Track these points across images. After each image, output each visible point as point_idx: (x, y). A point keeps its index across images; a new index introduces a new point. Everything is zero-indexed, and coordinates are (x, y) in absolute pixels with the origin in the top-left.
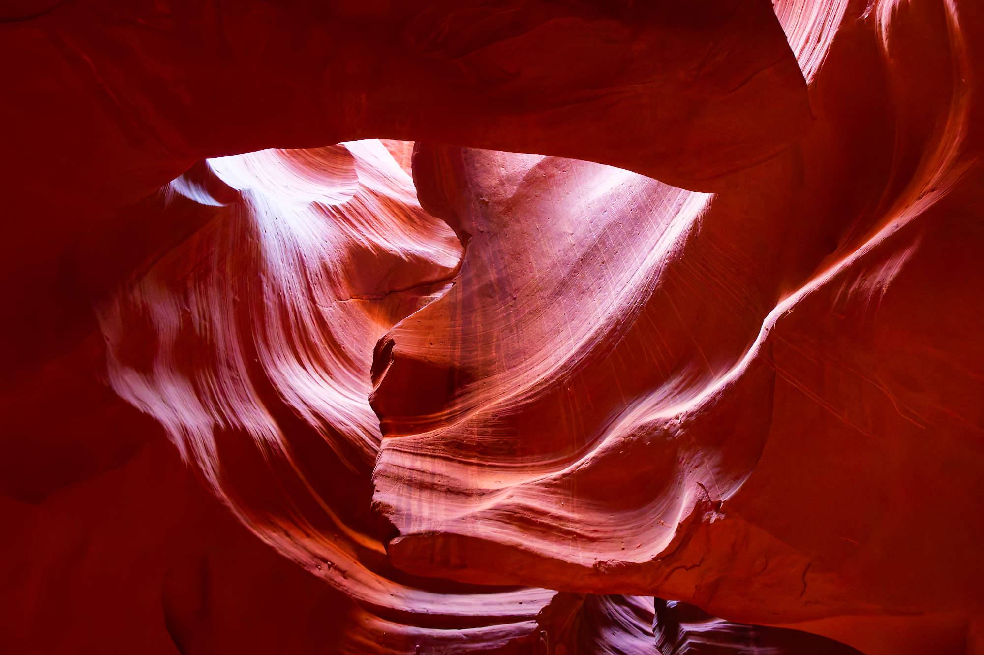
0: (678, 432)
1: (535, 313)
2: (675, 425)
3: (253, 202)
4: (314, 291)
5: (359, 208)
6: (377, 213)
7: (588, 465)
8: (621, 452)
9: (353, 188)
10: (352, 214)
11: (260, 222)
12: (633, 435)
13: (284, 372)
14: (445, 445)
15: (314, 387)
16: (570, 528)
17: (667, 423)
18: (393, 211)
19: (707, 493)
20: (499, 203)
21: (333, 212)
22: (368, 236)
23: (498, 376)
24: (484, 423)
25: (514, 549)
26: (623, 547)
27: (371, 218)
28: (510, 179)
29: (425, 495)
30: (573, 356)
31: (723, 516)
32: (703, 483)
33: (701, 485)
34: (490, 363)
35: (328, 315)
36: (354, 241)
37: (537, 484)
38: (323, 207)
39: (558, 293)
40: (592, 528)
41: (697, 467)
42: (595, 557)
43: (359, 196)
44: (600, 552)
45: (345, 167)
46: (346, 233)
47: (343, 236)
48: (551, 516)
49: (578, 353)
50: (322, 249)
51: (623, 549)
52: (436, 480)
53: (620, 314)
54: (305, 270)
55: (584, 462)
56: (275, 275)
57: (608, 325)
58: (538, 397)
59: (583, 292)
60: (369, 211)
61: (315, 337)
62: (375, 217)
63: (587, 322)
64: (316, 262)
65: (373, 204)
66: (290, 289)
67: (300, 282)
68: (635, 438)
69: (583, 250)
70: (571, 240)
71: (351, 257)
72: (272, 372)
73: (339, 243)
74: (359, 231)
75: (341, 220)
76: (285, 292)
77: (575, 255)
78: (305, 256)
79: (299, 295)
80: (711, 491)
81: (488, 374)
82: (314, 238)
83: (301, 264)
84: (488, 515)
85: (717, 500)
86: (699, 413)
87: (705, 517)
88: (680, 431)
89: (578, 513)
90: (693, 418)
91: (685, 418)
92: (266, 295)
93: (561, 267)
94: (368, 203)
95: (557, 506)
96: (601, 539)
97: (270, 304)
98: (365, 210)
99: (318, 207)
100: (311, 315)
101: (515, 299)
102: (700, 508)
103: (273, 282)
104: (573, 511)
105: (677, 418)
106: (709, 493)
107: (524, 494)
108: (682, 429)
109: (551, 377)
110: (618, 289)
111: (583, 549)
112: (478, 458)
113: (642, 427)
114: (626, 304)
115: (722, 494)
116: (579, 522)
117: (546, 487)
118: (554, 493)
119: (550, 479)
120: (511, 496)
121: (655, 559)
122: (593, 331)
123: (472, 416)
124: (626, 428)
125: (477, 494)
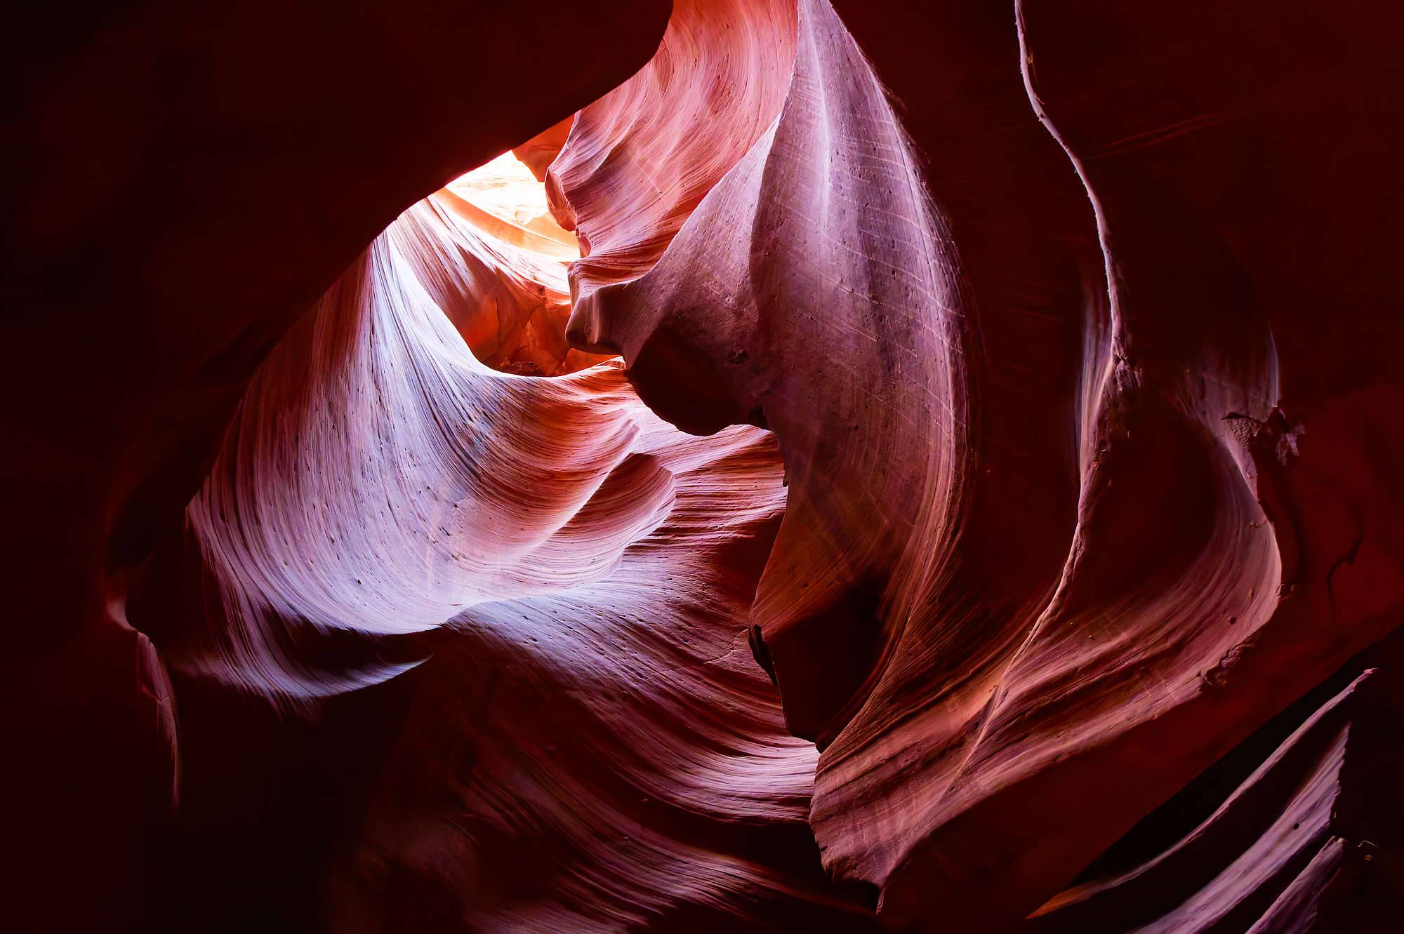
0: (1136, 376)
1: (890, 419)
2: (1125, 371)
3: (479, 622)
4: (688, 650)
5: (692, 503)
6: (721, 488)
7: (1083, 547)
8: (1110, 482)
9: (672, 488)
10: (689, 519)
11: (509, 635)
12: (1101, 445)
13: (702, 784)
14: (892, 702)
15: (769, 767)
16: (1127, 664)
17: (1115, 381)
18: (743, 468)
19: (1247, 417)
20: (755, 338)
21: (660, 538)
22: (726, 525)
23: (909, 545)
25: (1051, 770)
26: (1229, 619)
27: (717, 501)
28: (741, 301)
29: (897, 799)
30: (956, 424)
31: (1301, 429)
32: (1230, 409)
33: (1232, 416)
34: (886, 540)
35: (733, 662)
36: (713, 546)
37: (1034, 643)
38: (641, 545)
39: (890, 366)
40: (1160, 634)
41: (1203, 397)
42: (1196, 671)
43: (685, 490)
44: (1199, 658)
45: (651, 475)
46: (693, 547)
47: (694, 554)
48: (1082, 671)
49: (958, 415)
50: (669, 593)
51: (1233, 621)
52: (902, 764)
53: (953, 309)
54: (654, 637)
55: (1076, 548)
56: (594, 676)
57: (953, 340)
58: (963, 523)
59: (909, 332)
60: (709, 496)
62: (724, 495)
63: (938, 362)
64: (668, 614)
65: (710, 484)
66: (641, 676)
67: (656, 657)
68: (1109, 446)
69: (865, 285)
70: (847, 289)
71: (720, 568)
72: (685, 797)
73: (691, 566)
74: (711, 530)
75: (677, 538)
76: (634, 685)
77: (863, 300)
78: (641, 620)
79: (664, 673)
80: (1249, 410)
81: (897, 555)
82: (648, 589)
83: (641, 635)
84: (985, 752)
85: (1270, 411)
86: (1126, 320)
87: (1282, 455)
88: (1136, 373)
89: (1124, 630)
90: (1129, 337)
91: (1122, 350)
92: (598, 711)
93: (865, 332)
94: (700, 488)
95: (1086, 648)
96: (1188, 637)
97: (615, 717)
98: (701, 500)
99: (636, 550)
100: (705, 683)
101: (857, 427)
102: (1259, 449)
103: (598, 687)
104: (1116, 634)
105: (1117, 360)
106: (1251, 416)
107: (1024, 674)
108: (1136, 368)
109: (957, 477)
110: (929, 284)
111: (1170, 677)
112: (954, 677)
113: (1101, 422)
114: (946, 291)
115: (1268, 396)
116: (1134, 641)
117: (1050, 636)
118: (1070, 631)
119: (1047, 618)
120: (1005, 695)
121: (1284, 592)
122: (949, 365)
123: (908, 629)
124: (1088, 444)
125: (968, 732)
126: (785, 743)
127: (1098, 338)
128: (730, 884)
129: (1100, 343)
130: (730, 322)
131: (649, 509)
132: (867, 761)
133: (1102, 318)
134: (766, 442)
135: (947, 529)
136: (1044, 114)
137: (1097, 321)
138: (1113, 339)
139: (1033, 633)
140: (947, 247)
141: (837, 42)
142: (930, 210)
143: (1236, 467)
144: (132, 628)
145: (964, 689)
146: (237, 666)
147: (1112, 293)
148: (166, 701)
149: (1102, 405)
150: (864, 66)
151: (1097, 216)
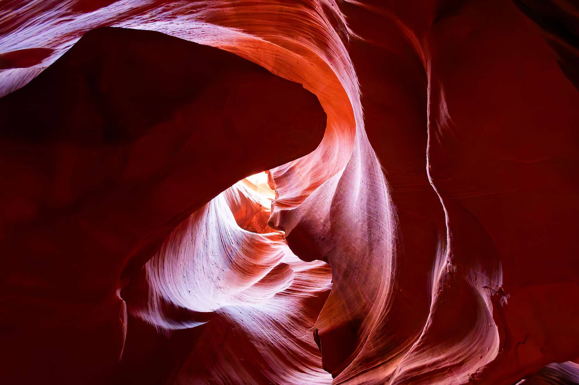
0: (454, 268)
1: (369, 267)
2: (450, 266)
3: (226, 312)
4: (291, 333)
5: (299, 282)
6: (309, 279)
7: (431, 322)
8: (442, 301)
9: (293, 276)
10: (297, 287)
11: (236, 318)
12: (440, 289)
13: (290, 381)
15: (313, 379)
16: (443, 366)
17: (447, 269)
18: (317, 273)
19: (491, 288)
20: (328, 234)
21: (287, 292)
22: (309, 291)
23: (371, 311)
24: (374, 339)
26: (480, 356)
27: (307, 283)
28: (326, 221)
30: (392, 273)
31: (509, 295)
32: (485, 285)
33: (485, 287)
34: (364, 307)
35: (305, 339)
36: (304, 298)
37: (412, 353)
38: (281, 294)
39: (371, 250)
40: (456, 357)
41: (476, 279)
42: (468, 373)
43: (296, 278)
44: (469, 368)
45: (287, 271)
46: (297, 297)
47: (297, 299)
48: (428, 366)
49: (393, 270)
50: (287, 311)
51: (481, 357)
53: (395, 236)
54: (281, 326)
55: (429, 322)
56: (260, 336)
57: (394, 246)
58: (391, 305)
59: (379, 241)
60: (305, 281)
61: (303, 353)
62: (309, 281)
63: (388, 252)
64: (286, 319)
65: (305, 277)
66: (275, 339)
67: (280, 333)
68: (442, 289)
69: (366, 223)
70: (360, 223)
71: (305, 306)
73: (296, 303)
74: (304, 292)
75: (292, 293)
76: (272, 342)
77: (365, 228)
78: (277, 320)
79: (282, 339)
80: (492, 286)
81: (366, 313)
82: (281, 309)
83: (277, 325)
85: (499, 288)
86: (452, 250)
87: (502, 303)
88: (454, 267)
89: (443, 353)
90: (453, 255)
91: (450, 259)
92: (259, 349)
93: (364, 238)
94: (302, 278)
95: (429, 358)
96: (466, 360)
97: (264, 352)
98: (302, 282)
99: (279, 295)
100: (295, 344)
101: (358, 268)
102: (495, 300)
103: (260, 340)
104: (440, 355)
105: (448, 262)
106: (492, 288)
107: (408, 364)
108: (454, 266)
109: (390, 291)
110: (387, 226)
111: (458, 373)
112: (381, 360)
113: (441, 281)
114: (393, 230)
115: (498, 283)
116: (446, 358)
117: (417, 351)
118: (423, 351)
119: (416, 345)
120: (400, 369)
121: (500, 351)
122: (391, 254)
123: (368, 339)
124: (435, 288)
125: (386, 381)
126: (319, 371)
127: (441, 254)
129: (442, 255)
130: (321, 228)
131: (284, 282)
134: (325, 266)
135: (385, 307)
136: (432, 183)
137: (442, 248)
138: (447, 255)
139: (411, 349)
140: (395, 216)
141: (367, 150)
142: (391, 204)
143: (485, 304)
144: (122, 299)
145: (386, 364)
146: (148, 315)
147: (448, 240)
148: (125, 325)
149: (442, 276)
150: (375, 158)
151: (446, 216)
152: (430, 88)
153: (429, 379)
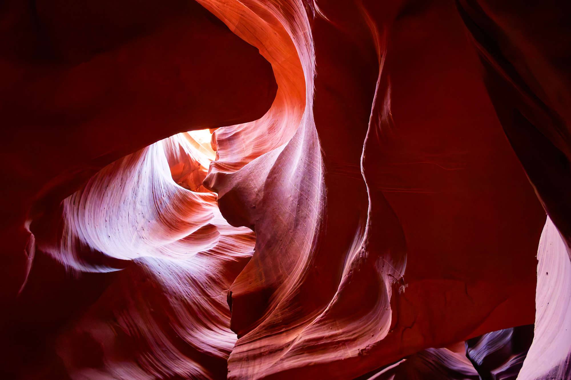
1: (292, 241)
2: (364, 252)
3: (144, 262)
4: (206, 291)
5: (223, 245)
6: (234, 243)
7: (337, 299)
8: (350, 282)
9: (218, 238)
10: (220, 250)
11: (152, 269)
12: (351, 271)
13: (196, 336)
14: (265, 329)
15: (220, 337)
16: (339, 339)
17: (360, 253)
18: (242, 239)
19: (394, 277)
20: (260, 203)
21: (210, 253)
22: (231, 255)
23: (285, 281)
24: (282, 308)
25: (307, 367)
27: (231, 247)
28: (259, 191)
29: (257, 361)
30: (311, 250)
31: (407, 285)
32: (389, 273)
33: (390, 275)
34: (279, 278)
35: (219, 299)
36: (225, 260)
37: (314, 324)
38: (203, 253)
39: (296, 225)
40: (351, 333)
41: (383, 267)
42: (358, 348)
43: (222, 240)
44: (360, 344)
45: (213, 232)
46: (219, 259)
47: (219, 261)
48: (325, 338)
49: (312, 247)
50: (207, 271)
51: (373, 336)
52: (262, 350)
53: (320, 216)
54: (197, 284)
55: (334, 299)
56: (175, 291)
57: (318, 225)
58: (304, 280)
59: (305, 218)
60: (229, 244)
61: (215, 313)
62: (233, 246)
63: (311, 230)
64: (204, 278)
65: (231, 241)
66: (189, 295)
67: (196, 290)
68: (353, 271)
69: (297, 200)
70: (291, 199)
71: (225, 268)
72: (189, 339)
73: (216, 264)
74: (226, 255)
75: (215, 254)
76: (186, 297)
77: (295, 204)
78: (195, 277)
79: (197, 296)
80: (395, 275)
81: (281, 283)
82: (201, 268)
83: (194, 282)
84: (289, 355)
85: (400, 277)
86: (368, 238)
87: (400, 292)
88: (367, 253)
89: (341, 329)
90: (368, 242)
91: (365, 245)
92: (172, 302)
93: (293, 213)
94: (227, 241)
95: (328, 331)
96: (359, 337)
97: (176, 306)
98: (226, 245)
99: (201, 254)
100: (208, 303)
101: (281, 240)
102: (395, 287)
103: (174, 295)
104: (338, 329)
105: (362, 248)
106: (395, 277)
107: (308, 334)
108: (367, 252)
109: (306, 266)
110: (316, 206)
111: (350, 348)
112: (285, 327)
113: (353, 264)
114: (320, 210)
115: (401, 273)
116: (343, 333)
117: (319, 324)
118: (324, 324)
119: (320, 318)
120: (301, 338)
121: (390, 332)
122: (314, 232)
123: (277, 308)
124: (347, 269)
125: (286, 347)
126: (227, 330)
127: (359, 239)
128: (195, 373)
129: (359, 241)
130: (254, 197)
131: (209, 242)
132: (252, 346)
133: (361, 234)
134: (252, 234)
135: (298, 281)
136: (363, 173)
137: (360, 234)
138: (363, 242)
139: (314, 321)
140: (325, 198)
141: (311, 130)
142: (323, 186)
143: (386, 290)
144: (30, 232)
145: (288, 332)
146: (59, 253)
147: (367, 228)
148: (31, 259)
149: (354, 259)
150: (317, 139)
151: (369, 205)
152: (379, 83)
153: (323, 349)
